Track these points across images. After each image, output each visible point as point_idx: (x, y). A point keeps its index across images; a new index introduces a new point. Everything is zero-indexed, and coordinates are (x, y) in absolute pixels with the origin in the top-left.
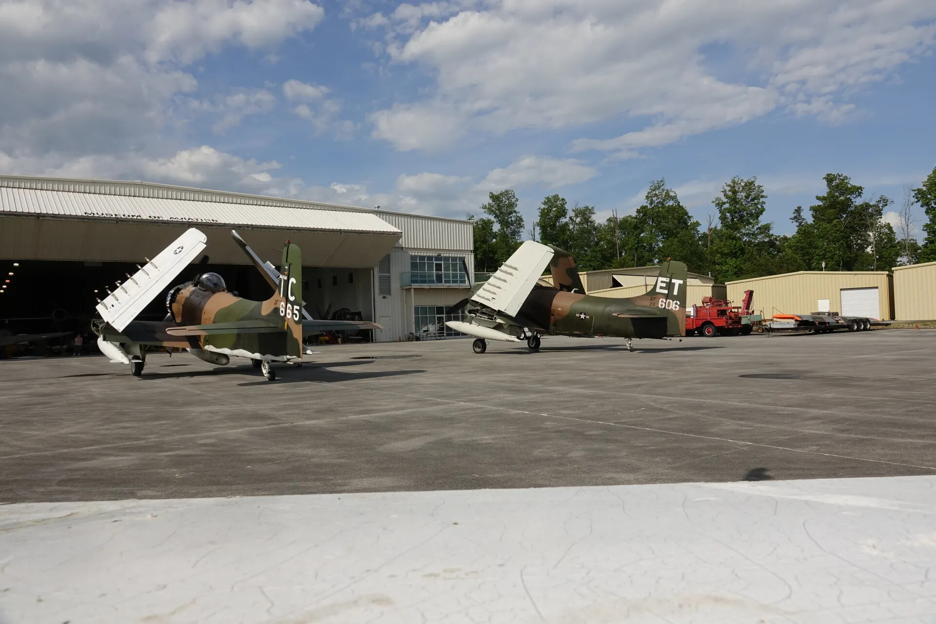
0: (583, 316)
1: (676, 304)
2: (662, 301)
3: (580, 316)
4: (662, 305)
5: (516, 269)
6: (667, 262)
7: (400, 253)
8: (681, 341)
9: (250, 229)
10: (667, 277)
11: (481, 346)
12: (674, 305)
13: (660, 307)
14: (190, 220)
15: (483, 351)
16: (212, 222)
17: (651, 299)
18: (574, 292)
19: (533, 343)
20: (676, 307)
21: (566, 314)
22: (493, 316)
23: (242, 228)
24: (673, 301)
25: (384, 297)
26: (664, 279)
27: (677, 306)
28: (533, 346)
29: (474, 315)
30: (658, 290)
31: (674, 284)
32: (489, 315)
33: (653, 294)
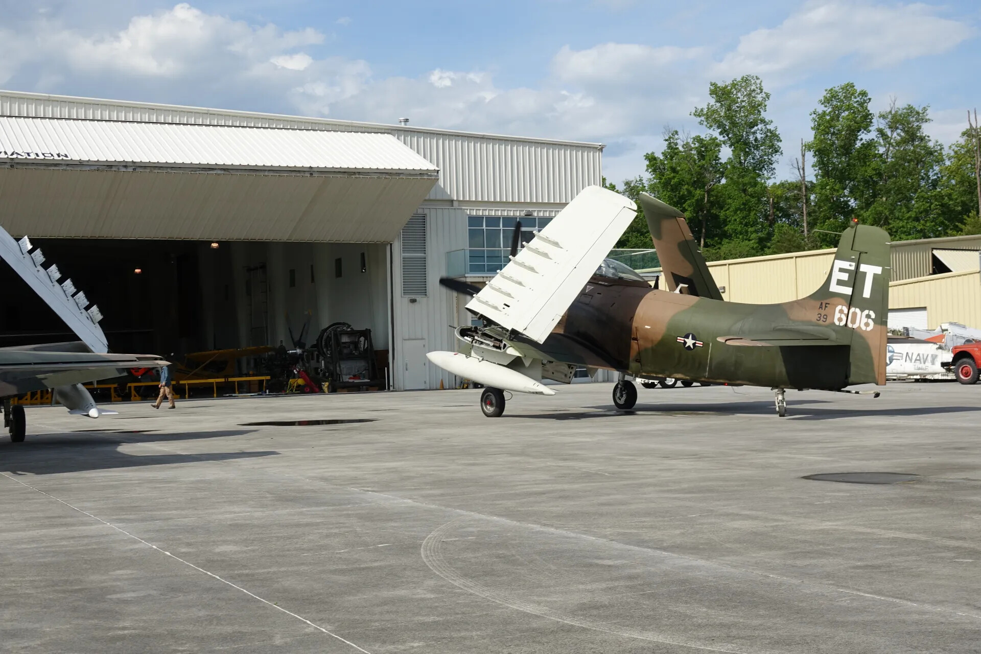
0: (690, 342)
1: (868, 316)
2: (841, 311)
3: (685, 343)
4: (840, 320)
5: (556, 244)
6: (852, 227)
7: (446, 211)
8: (877, 395)
9: (130, 170)
10: (852, 260)
11: (494, 401)
12: (864, 320)
13: (837, 323)
14: (15, 156)
15: (499, 413)
16: (56, 157)
17: (821, 307)
18: (681, 291)
19: (622, 396)
20: (867, 324)
21: (660, 338)
22: (501, 341)
23: (114, 169)
24: (862, 311)
25: (413, 301)
26: (846, 265)
27: (870, 321)
28: (622, 402)
29: (470, 339)
30: (834, 288)
31: (865, 274)
32: (496, 340)
33: (823, 295)
